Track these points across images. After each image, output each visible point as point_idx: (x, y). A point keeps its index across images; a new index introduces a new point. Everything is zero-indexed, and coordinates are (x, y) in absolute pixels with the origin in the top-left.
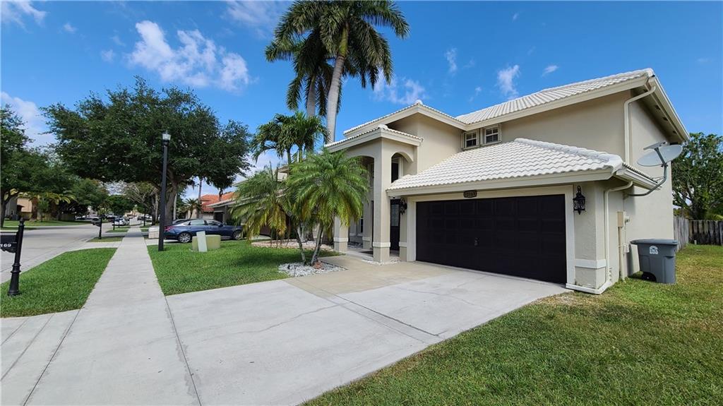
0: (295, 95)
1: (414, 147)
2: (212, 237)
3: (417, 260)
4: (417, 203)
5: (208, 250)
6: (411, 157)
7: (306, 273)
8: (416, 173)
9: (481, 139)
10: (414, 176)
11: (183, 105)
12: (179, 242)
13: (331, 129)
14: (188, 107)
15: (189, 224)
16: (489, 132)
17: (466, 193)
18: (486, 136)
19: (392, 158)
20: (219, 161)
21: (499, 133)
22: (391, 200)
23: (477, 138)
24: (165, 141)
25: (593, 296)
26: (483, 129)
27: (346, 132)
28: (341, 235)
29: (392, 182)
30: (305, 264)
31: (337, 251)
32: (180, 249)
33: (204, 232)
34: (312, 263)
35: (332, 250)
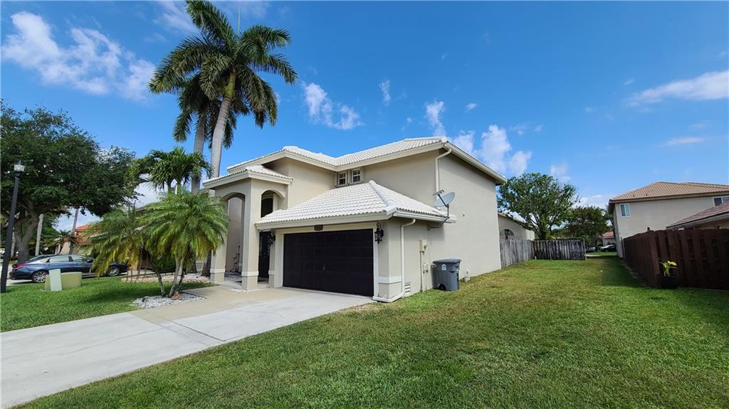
0: (184, 128)
1: (286, 186)
2: (71, 275)
3: (284, 286)
4: (285, 235)
5: (63, 289)
6: (283, 194)
7: (160, 304)
8: (286, 208)
9: (348, 179)
10: (285, 211)
11: (52, 127)
12: (34, 282)
13: (215, 165)
14: (57, 130)
15: (48, 261)
16: (355, 173)
17: (317, 227)
18: (353, 176)
19: (263, 195)
20: (95, 190)
21: (361, 175)
22: (260, 233)
23: (346, 178)
24: (16, 172)
25: (385, 304)
26: (351, 170)
27: (229, 168)
28: (218, 268)
29: (262, 217)
30: (164, 296)
31: (213, 283)
32: (30, 289)
33: (59, 270)
34: (170, 294)
35: (208, 282)
